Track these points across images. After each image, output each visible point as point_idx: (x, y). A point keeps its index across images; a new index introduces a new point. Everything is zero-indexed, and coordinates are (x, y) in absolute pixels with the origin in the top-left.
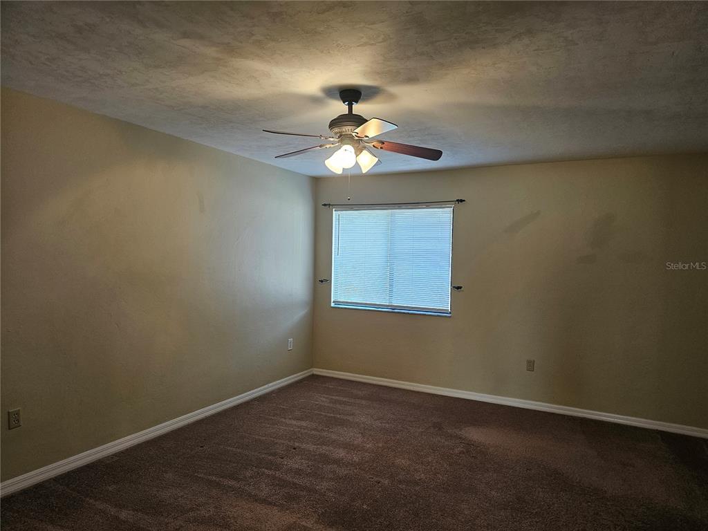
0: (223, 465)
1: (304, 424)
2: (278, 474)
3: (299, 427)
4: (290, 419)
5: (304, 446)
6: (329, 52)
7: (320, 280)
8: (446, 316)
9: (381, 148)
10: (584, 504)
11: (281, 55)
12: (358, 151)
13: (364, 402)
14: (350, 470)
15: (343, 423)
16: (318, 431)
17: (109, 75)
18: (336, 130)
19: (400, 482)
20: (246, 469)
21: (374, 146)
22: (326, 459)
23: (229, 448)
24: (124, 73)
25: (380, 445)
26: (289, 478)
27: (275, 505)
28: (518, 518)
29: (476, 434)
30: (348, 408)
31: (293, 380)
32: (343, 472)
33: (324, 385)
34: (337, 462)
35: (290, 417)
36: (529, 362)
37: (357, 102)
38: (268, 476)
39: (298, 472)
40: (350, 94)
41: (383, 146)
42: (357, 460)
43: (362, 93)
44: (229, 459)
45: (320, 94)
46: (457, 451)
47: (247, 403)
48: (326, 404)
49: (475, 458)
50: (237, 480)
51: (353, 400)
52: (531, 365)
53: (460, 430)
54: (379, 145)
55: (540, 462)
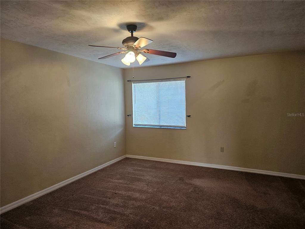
0: (82, 204)
1: (121, 181)
2: (107, 207)
3: (118, 183)
4: (115, 179)
5: (120, 192)
6: (117, 5)
7: (128, 115)
8: (184, 129)
9: (148, 53)
10: (248, 214)
11: (94, 7)
12: (137, 54)
13: (148, 169)
14: (141, 203)
15: (139, 180)
16: (127, 184)
17: (12, 21)
18: (126, 44)
19: (164, 208)
20: (92, 205)
21: (144, 52)
22: (130, 198)
23: (85, 195)
24: (20, 19)
25: (155, 190)
26: (112, 209)
27: (105, 223)
28: (218, 223)
29: (198, 182)
30: (141, 173)
31: (117, 161)
32: (137, 204)
33: (131, 162)
34: (135, 199)
35: (115, 178)
36: (221, 148)
37: (135, 31)
38: (103, 208)
39: (117, 205)
40: (132, 27)
41: (148, 51)
42: (145, 198)
43: (137, 26)
44: (85, 201)
45: (117, 28)
46: (190, 191)
47: (95, 173)
48: (131, 171)
49: (198, 194)
50: (88, 211)
51: (144, 169)
52: (222, 150)
53: (192, 181)
54: (146, 51)
55: (227, 195)
